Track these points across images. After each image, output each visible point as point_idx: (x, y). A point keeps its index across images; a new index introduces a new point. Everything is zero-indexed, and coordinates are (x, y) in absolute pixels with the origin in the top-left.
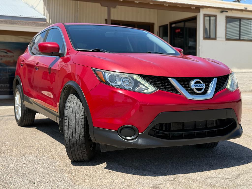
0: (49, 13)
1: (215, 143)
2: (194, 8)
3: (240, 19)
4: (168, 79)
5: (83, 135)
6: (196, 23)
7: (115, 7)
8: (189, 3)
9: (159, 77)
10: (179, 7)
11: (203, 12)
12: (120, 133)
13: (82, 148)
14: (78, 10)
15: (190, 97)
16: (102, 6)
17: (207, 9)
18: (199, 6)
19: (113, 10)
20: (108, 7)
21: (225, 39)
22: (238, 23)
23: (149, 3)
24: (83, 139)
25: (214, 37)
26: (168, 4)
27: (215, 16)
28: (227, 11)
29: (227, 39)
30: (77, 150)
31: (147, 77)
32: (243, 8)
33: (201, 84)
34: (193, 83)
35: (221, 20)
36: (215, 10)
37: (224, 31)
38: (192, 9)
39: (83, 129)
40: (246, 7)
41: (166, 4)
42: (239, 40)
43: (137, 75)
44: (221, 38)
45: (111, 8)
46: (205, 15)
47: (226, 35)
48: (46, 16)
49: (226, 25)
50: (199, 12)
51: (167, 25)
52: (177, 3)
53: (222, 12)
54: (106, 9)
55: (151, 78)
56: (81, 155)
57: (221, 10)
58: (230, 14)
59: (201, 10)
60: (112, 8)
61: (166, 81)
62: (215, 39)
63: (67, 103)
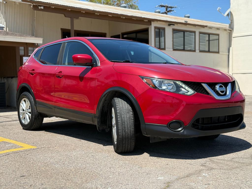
0: (6, 21)
1: (217, 135)
2: (147, 21)
3: (184, 32)
4: (202, 84)
5: (133, 130)
6: (148, 34)
7: (77, 18)
8: (143, 17)
9: (195, 82)
10: (133, 19)
11: (154, 25)
12: (169, 126)
13: (132, 141)
14: (35, 19)
15: (217, 97)
16: (65, 16)
17: (158, 22)
18: (151, 19)
19: (76, 21)
20: (71, 18)
21: (172, 50)
22: (182, 33)
23: (108, 15)
24: (133, 133)
25: (163, 47)
26: (125, 17)
27: (164, 29)
28: (174, 25)
29: (174, 50)
30: (128, 142)
31: (186, 83)
32: (183, 22)
33: (222, 88)
34: (217, 87)
35: (169, 32)
36: (164, 23)
37: (172, 42)
38: (144, 21)
39: (133, 125)
40: (186, 21)
41: (123, 17)
42: (184, 50)
43: (180, 82)
44: (169, 48)
45: (74, 19)
46: (155, 28)
47: (173, 46)
48: (3, 24)
49: (173, 35)
50: (151, 25)
51: (119, 35)
52: (133, 16)
53: (169, 25)
54: (69, 19)
55: (189, 83)
56: (129, 147)
57: (169, 23)
58: (176, 27)
59: (152, 23)
60: (76, 19)
61: (200, 85)
62: (164, 49)
63: (117, 105)
